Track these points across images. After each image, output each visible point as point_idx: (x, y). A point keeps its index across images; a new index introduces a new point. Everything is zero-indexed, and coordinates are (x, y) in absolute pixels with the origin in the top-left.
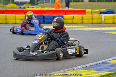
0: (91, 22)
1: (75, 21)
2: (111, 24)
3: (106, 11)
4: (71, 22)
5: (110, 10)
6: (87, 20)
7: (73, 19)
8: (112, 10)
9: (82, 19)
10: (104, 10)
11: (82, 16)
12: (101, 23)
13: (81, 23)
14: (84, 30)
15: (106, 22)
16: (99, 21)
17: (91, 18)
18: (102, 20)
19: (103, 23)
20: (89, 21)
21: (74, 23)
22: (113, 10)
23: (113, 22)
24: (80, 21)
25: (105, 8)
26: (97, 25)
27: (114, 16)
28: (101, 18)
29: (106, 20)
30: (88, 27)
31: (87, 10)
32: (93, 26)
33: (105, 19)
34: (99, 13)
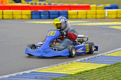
0: (95, 17)
1: (79, 16)
2: (114, 19)
3: (110, 6)
4: (76, 18)
5: (115, 5)
6: (91, 15)
7: (78, 14)
8: (115, 6)
9: (87, 14)
10: (108, 5)
11: (87, 12)
12: (105, 18)
13: (85, 18)
14: (87, 25)
15: (110, 17)
16: (103, 16)
17: (95, 13)
18: (105, 15)
19: (106, 18)
20: (92, 17)
21: (78, 19)
22: (117, 5)
23: (116, 17)
24: (84, 17)
25: (109, 4)
26: (100, 20)
27: (117, 12)
28: (104, 13)
29: (110, 15)
30: (91, 22)
31: (91, 6)
32: (97, 21)
33: (108, 14)
34: (104, 8)
